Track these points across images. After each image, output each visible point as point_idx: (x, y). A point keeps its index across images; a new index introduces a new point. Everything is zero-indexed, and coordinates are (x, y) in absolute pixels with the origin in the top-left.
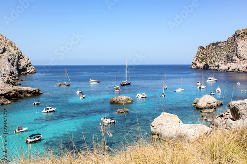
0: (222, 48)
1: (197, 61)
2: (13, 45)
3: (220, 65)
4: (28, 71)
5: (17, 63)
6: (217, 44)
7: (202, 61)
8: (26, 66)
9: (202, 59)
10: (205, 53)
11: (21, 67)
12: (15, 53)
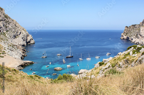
0: (137, 28)
1: (124, 34)
2: (24, 30)
3: (133, 39)
4: (31, 43)
5: (26, 39)
6: (135, 25)
7: (127, 35)
8: (30, 40)
9: (126, 34)
10: (128, 30)
11: (28, 41)
12: (25, 34)
